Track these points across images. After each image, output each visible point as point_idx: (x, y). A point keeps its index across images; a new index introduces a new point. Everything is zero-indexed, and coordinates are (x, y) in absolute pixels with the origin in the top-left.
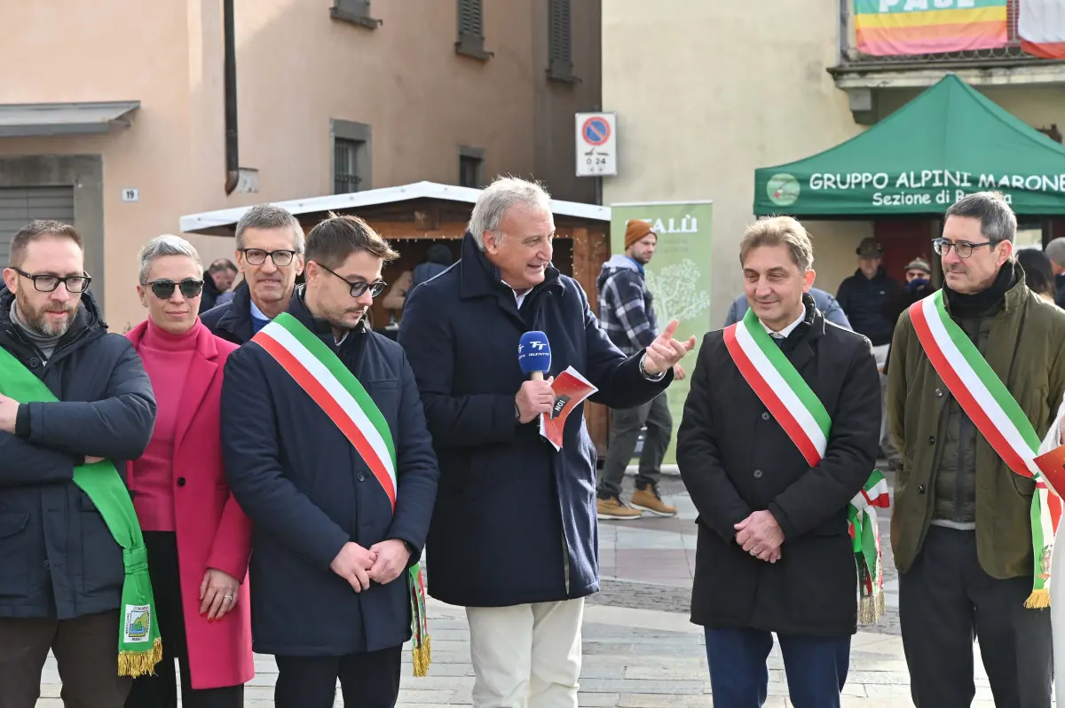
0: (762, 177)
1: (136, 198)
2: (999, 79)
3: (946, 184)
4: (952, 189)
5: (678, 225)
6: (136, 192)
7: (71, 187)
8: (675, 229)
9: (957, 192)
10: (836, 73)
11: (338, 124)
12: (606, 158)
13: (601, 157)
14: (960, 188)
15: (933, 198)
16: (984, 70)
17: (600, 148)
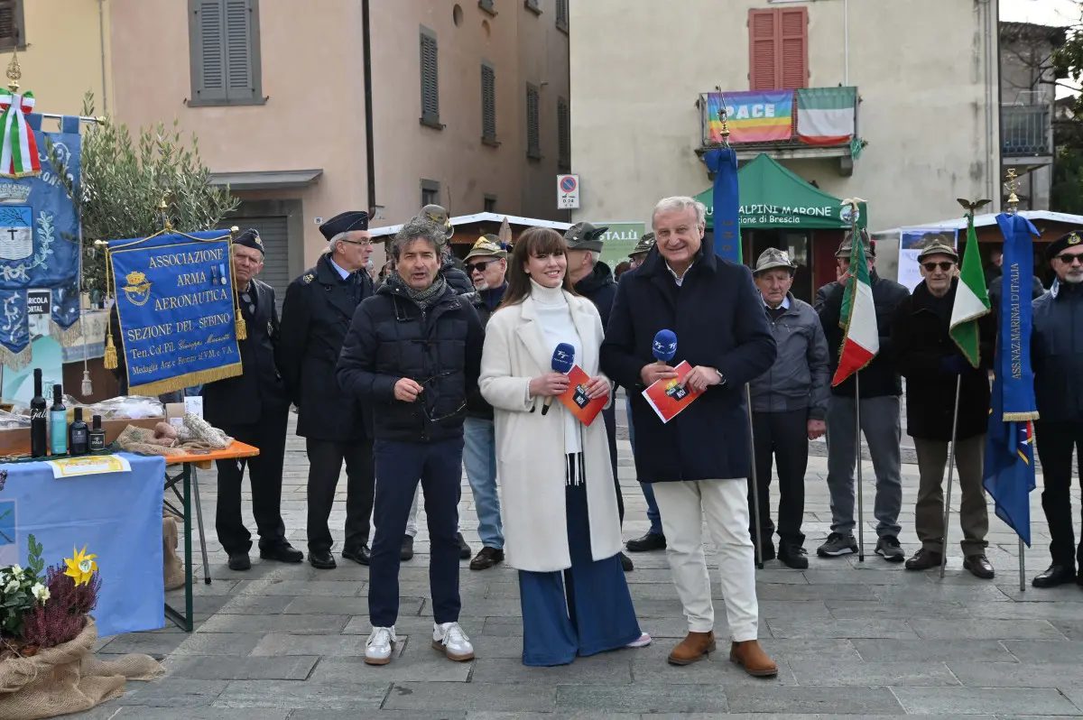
3: (765, 212)
4: (768, 215)
5: (626, 236)
7: (286, 217)
8: (625, 238)
9: (770, 216)
10: (699, 153)
11: (424, 182)
12: (574, 199)
13: (571, 199)
14: (772, 214)
15: (757, 220)
16: (779, 150)
17: (570, 194)
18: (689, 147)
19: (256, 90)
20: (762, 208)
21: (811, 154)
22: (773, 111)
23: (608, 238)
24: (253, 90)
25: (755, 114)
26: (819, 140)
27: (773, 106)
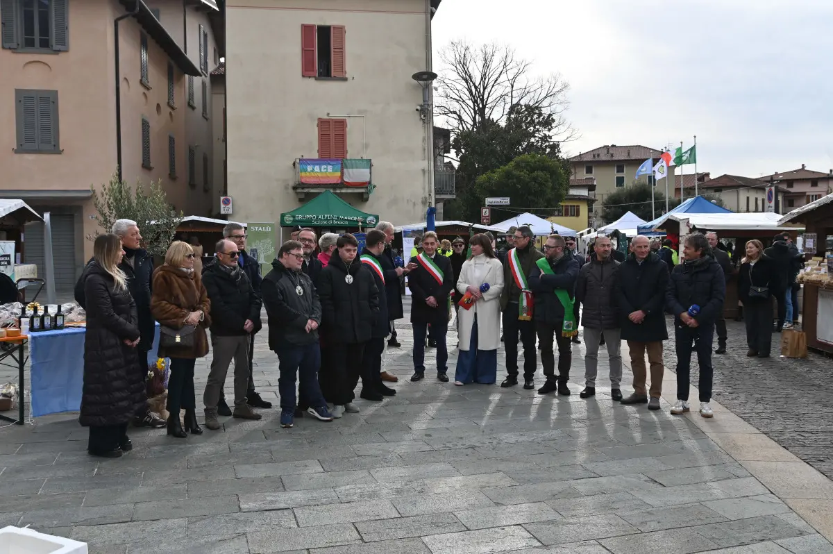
0: (283, 216)
4: (333, 220)
5: (265, 229)
10: (294, 188)
12: (229, 209)
16: (335, 188)
17: (227, 207)
18: (288, 185)
19: (56, 145)
21: (350, 191)
22: (332, 169)
24: (55, 146)
25: (323, 170)
26: (354, 184)
27: (331, 166)
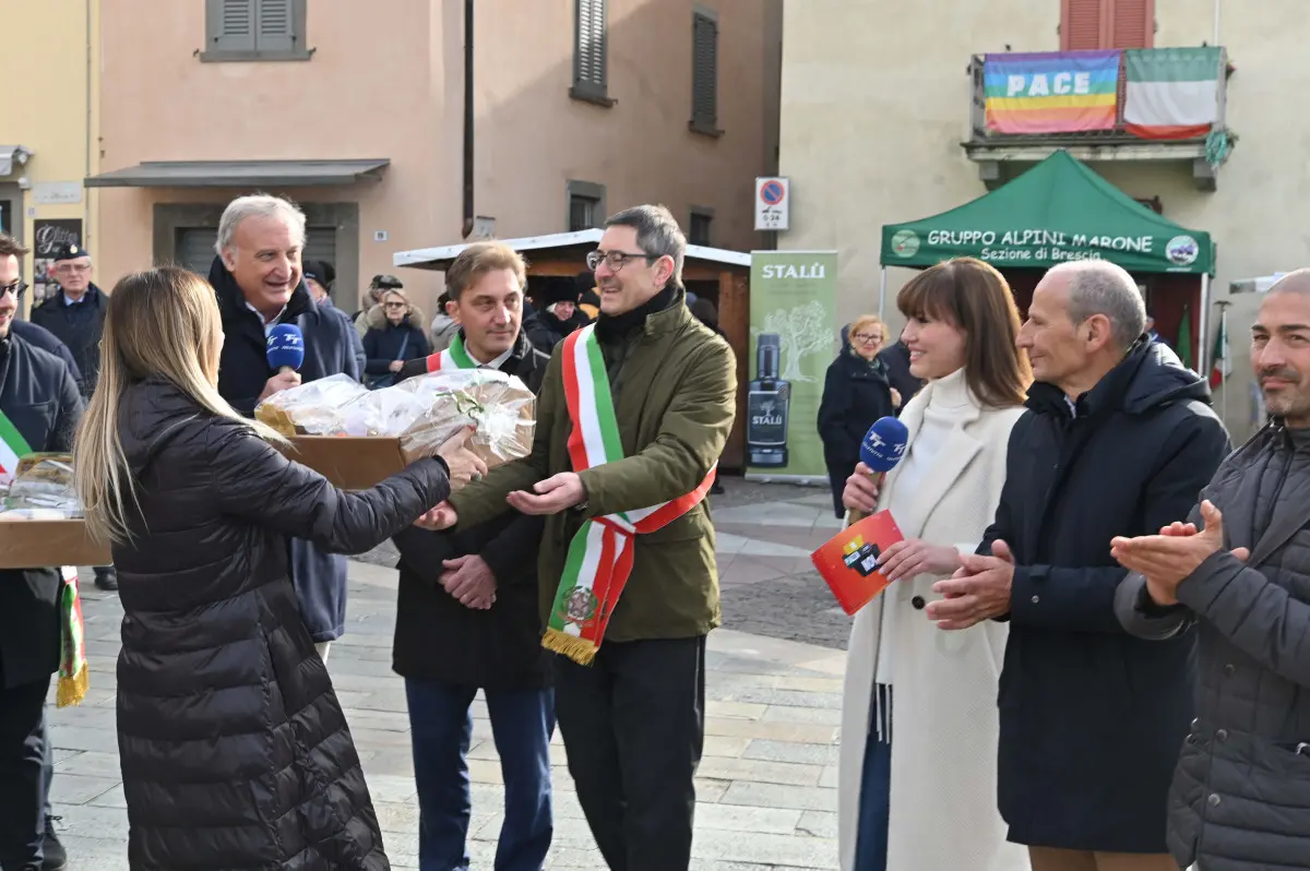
0: (888, 232)
1: (385, 238)
2: (1106, 155)
3: (1045, 242)
4: (1049, 247)
5: (808, 271)
6: (385, 233)
8: (806, 274)
9: (1054, 250)
10: (970, 148)
11: (574, 184)
12: (780, 216)
13: (776, 215)
14: (1056, 246)
15: (1033, 254)
16: (1095, 147)
17: (774, 207)
18: (955, 138)
19: (298, 38)
20: (1041, 236)
21: (1145, 153)
22: (1087, 83)
23: (780, 275)
24: (294, 38)
25: (1057, 89)
26: (1158, 132)
27: (1086, 75)
